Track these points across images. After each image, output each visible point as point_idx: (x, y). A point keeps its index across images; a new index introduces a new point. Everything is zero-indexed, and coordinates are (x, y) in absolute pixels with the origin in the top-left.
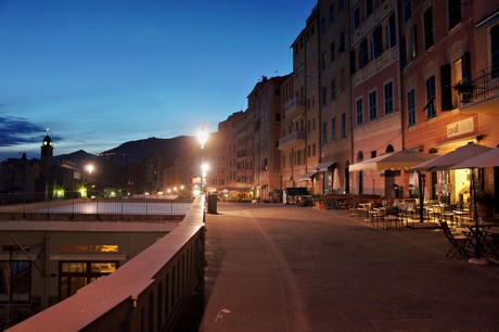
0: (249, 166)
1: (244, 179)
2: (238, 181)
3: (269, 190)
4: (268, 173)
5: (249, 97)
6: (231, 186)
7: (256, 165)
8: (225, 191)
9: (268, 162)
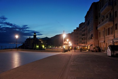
0: (86, 39)
1: (84, 43)
2: (82, 43)
3: (94, 46)
4: (93, 40)
5: (85, 17)
6: (80, 45)
7: (88, 37)
8: (78, 47)
9: (93, 36)
